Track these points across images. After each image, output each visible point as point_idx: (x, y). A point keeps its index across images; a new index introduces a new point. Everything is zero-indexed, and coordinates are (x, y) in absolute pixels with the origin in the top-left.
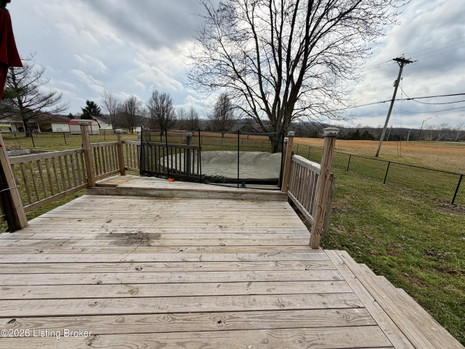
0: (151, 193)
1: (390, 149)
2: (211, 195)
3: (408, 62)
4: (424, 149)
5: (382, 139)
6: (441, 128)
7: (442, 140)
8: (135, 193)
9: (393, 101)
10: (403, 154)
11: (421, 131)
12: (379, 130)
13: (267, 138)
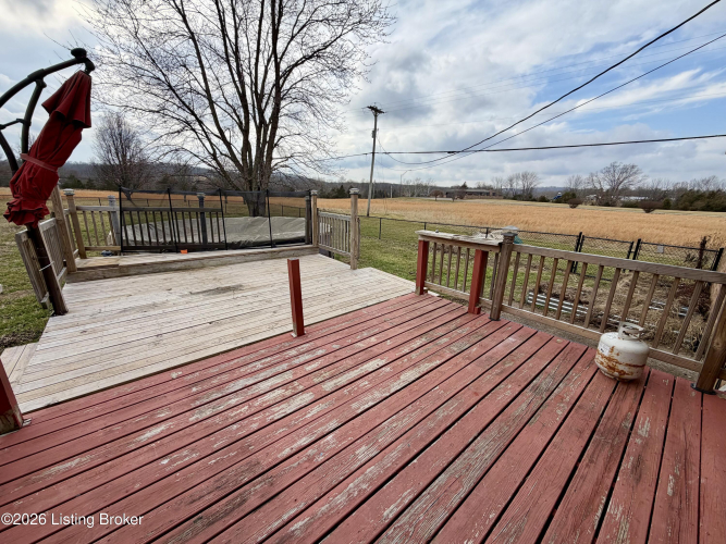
0: (174, 266)
1: (379, 207)
2: (248, 258)
3: (380, 112)
4: (405, 206)
5: (370, 196)
6: (416, 183)
7: (419, 196)
8: (151, 270)
9: (373, 153)
10: (389, 212)
11: (401, 186)
12: (364, 186)
13: (241, 198)
